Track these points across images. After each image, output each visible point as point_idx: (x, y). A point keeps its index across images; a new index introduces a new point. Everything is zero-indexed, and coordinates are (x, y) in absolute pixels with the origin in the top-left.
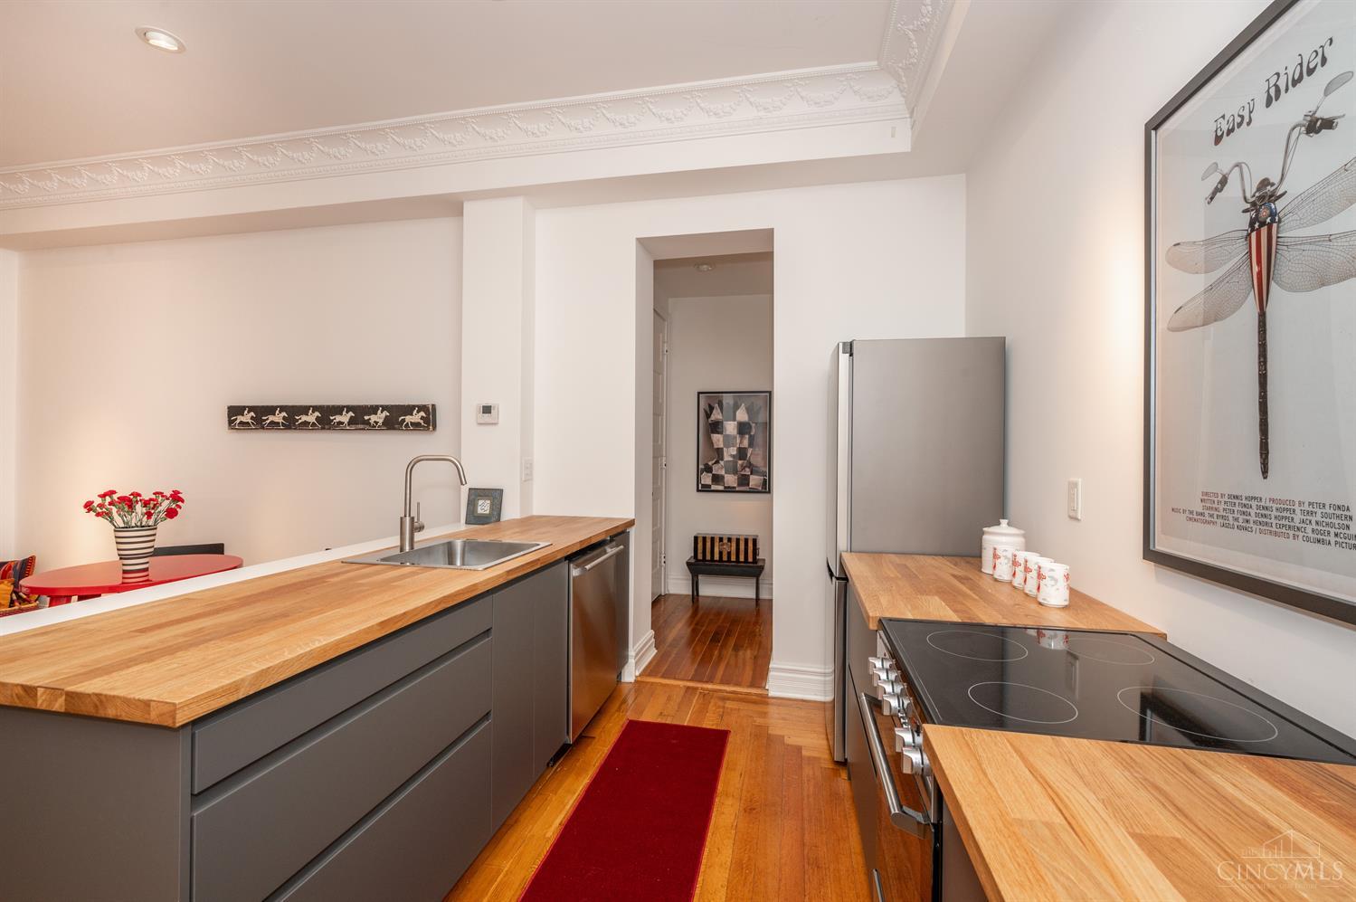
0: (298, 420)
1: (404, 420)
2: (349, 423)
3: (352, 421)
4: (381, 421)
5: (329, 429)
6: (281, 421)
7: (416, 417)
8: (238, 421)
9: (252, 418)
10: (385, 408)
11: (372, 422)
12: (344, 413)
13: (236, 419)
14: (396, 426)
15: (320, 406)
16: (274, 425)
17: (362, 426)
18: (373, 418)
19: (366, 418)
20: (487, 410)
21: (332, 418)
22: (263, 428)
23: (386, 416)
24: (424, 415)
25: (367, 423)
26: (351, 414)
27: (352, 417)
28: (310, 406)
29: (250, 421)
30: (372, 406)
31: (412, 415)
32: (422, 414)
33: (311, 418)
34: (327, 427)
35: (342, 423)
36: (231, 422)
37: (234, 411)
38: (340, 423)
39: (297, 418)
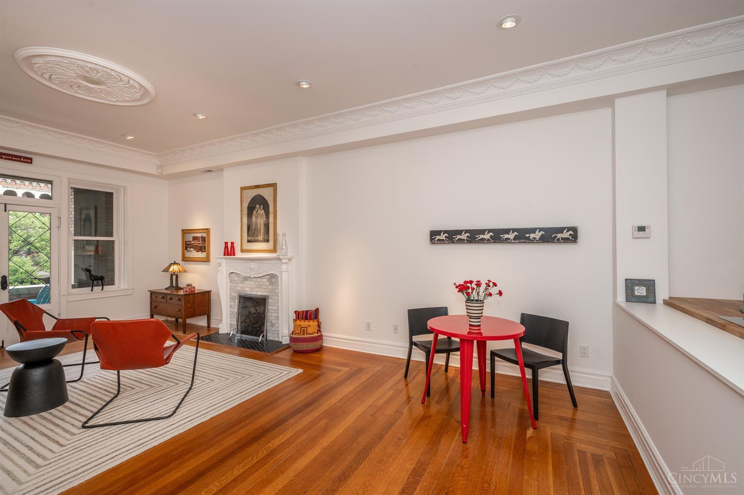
0: (477, 238)
1: (556, 236)
2: (514, 239)
3: (515, 238)
4: (538, 237)
5: (500, 242)
6: (465, 238)
7: (566, 235)
8: (437, 239)
9: (446, 237)
10: (541, 229)
11: (531, 238)
12: (510, 233)
13: (435, 238)
14: (550, 240)
15: (493, 229)
16: (461, 241)
17: (524, 241)
18: (532, 236)
19: (527, 235)
20: (642, 229)
21: (501, 236)
22: (453, 242)
23: (542, 234)
24: (572, 233)
25: (528, 238)
26: (516, 233)
27: (516, 235)
28: (486, 230)
29: (444, 239)
30: (531, 229)
31: (563, 233)
32: (571, 232)
33: (487, 236)
34: (497, 241)
35: (510, 239)
36: (432, 240)
37: (434, 234)
38: (507, 239)
39: (477, 236)
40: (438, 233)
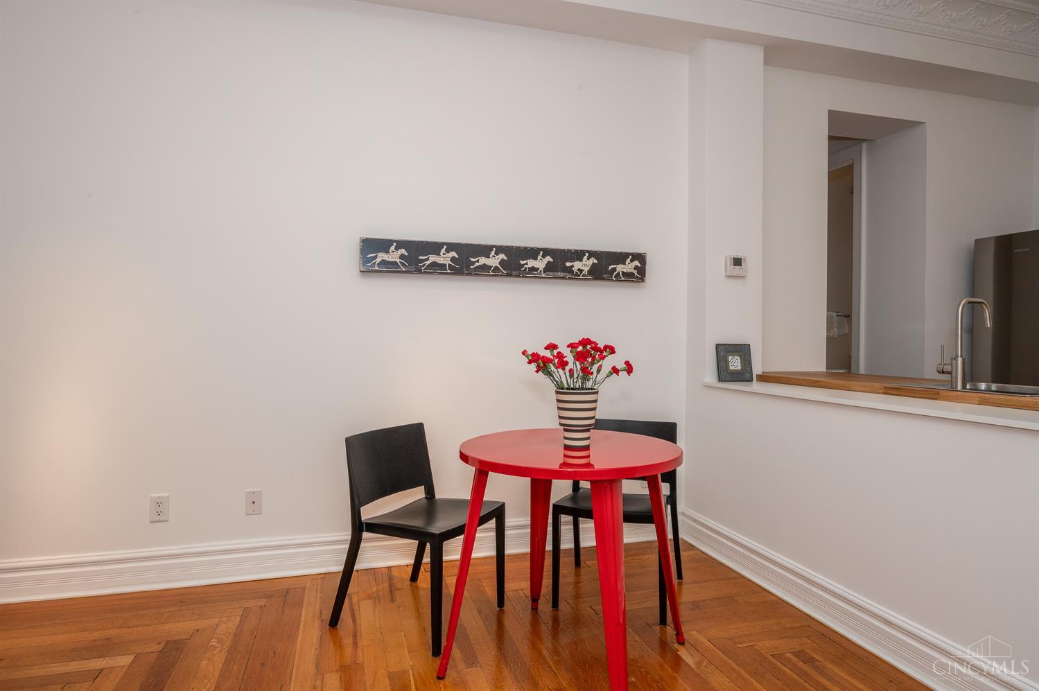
0: (473, 263)
1: (614, 269)
2: (545, 270)
3: (549, 268)
4: (586, 269)
5: (518, 276)
6: (448, 262)
7: (629, 267)
8: (378, 260)
9: (402, 257)
10: (592, 254)
11: (575, 269)
12: (539, 257)
13: (376, 257)
14: (605, 276)
15: (507, 247)
16: (437, 269)
17: (562, 274)
18: (577, 265)
19: (568, 264)
20: (738, 262)
21: (522, 262)
22: (419, 271)
23: (594, 264)
24: (639, 265)
25: (570, 270)
26: (549, 259)
27: (549, 262)
28: (493, 247)
29: (398, 261)
30: (576, 251)
31: (624, 264)
32: (637, 263)
33: (494, 261)
34: (514, 273)
35: (537, 269)
36: (365, 260)
37: (371, 246)
38: (534, 269)
39: (473, 260)
40: (383, 245)
